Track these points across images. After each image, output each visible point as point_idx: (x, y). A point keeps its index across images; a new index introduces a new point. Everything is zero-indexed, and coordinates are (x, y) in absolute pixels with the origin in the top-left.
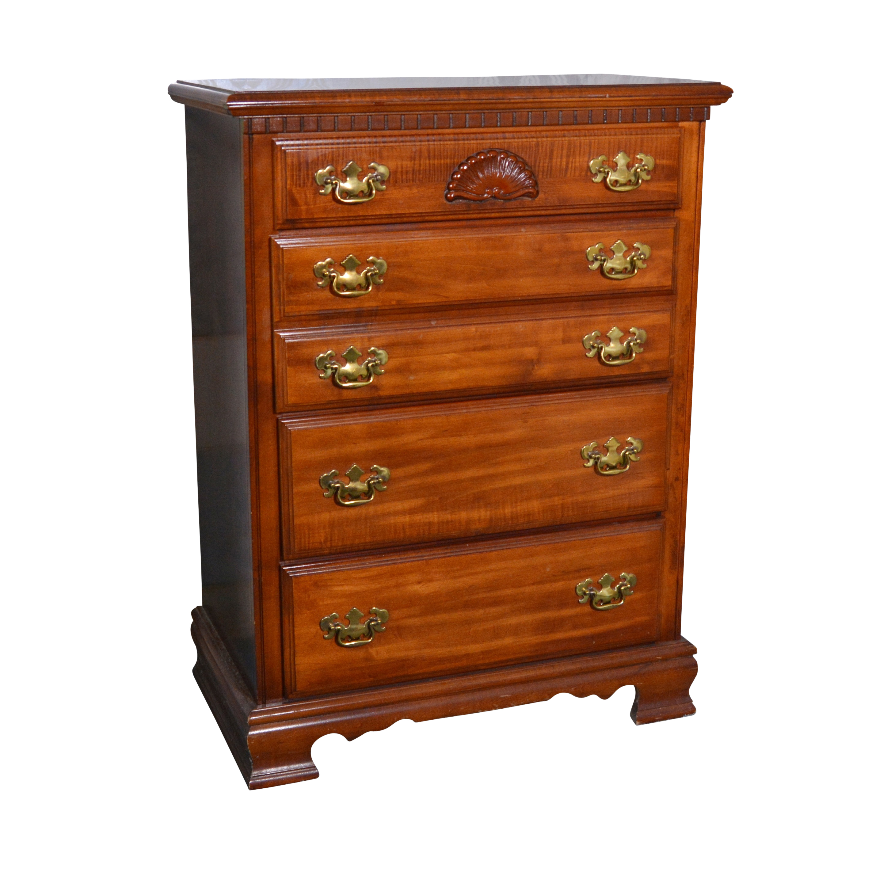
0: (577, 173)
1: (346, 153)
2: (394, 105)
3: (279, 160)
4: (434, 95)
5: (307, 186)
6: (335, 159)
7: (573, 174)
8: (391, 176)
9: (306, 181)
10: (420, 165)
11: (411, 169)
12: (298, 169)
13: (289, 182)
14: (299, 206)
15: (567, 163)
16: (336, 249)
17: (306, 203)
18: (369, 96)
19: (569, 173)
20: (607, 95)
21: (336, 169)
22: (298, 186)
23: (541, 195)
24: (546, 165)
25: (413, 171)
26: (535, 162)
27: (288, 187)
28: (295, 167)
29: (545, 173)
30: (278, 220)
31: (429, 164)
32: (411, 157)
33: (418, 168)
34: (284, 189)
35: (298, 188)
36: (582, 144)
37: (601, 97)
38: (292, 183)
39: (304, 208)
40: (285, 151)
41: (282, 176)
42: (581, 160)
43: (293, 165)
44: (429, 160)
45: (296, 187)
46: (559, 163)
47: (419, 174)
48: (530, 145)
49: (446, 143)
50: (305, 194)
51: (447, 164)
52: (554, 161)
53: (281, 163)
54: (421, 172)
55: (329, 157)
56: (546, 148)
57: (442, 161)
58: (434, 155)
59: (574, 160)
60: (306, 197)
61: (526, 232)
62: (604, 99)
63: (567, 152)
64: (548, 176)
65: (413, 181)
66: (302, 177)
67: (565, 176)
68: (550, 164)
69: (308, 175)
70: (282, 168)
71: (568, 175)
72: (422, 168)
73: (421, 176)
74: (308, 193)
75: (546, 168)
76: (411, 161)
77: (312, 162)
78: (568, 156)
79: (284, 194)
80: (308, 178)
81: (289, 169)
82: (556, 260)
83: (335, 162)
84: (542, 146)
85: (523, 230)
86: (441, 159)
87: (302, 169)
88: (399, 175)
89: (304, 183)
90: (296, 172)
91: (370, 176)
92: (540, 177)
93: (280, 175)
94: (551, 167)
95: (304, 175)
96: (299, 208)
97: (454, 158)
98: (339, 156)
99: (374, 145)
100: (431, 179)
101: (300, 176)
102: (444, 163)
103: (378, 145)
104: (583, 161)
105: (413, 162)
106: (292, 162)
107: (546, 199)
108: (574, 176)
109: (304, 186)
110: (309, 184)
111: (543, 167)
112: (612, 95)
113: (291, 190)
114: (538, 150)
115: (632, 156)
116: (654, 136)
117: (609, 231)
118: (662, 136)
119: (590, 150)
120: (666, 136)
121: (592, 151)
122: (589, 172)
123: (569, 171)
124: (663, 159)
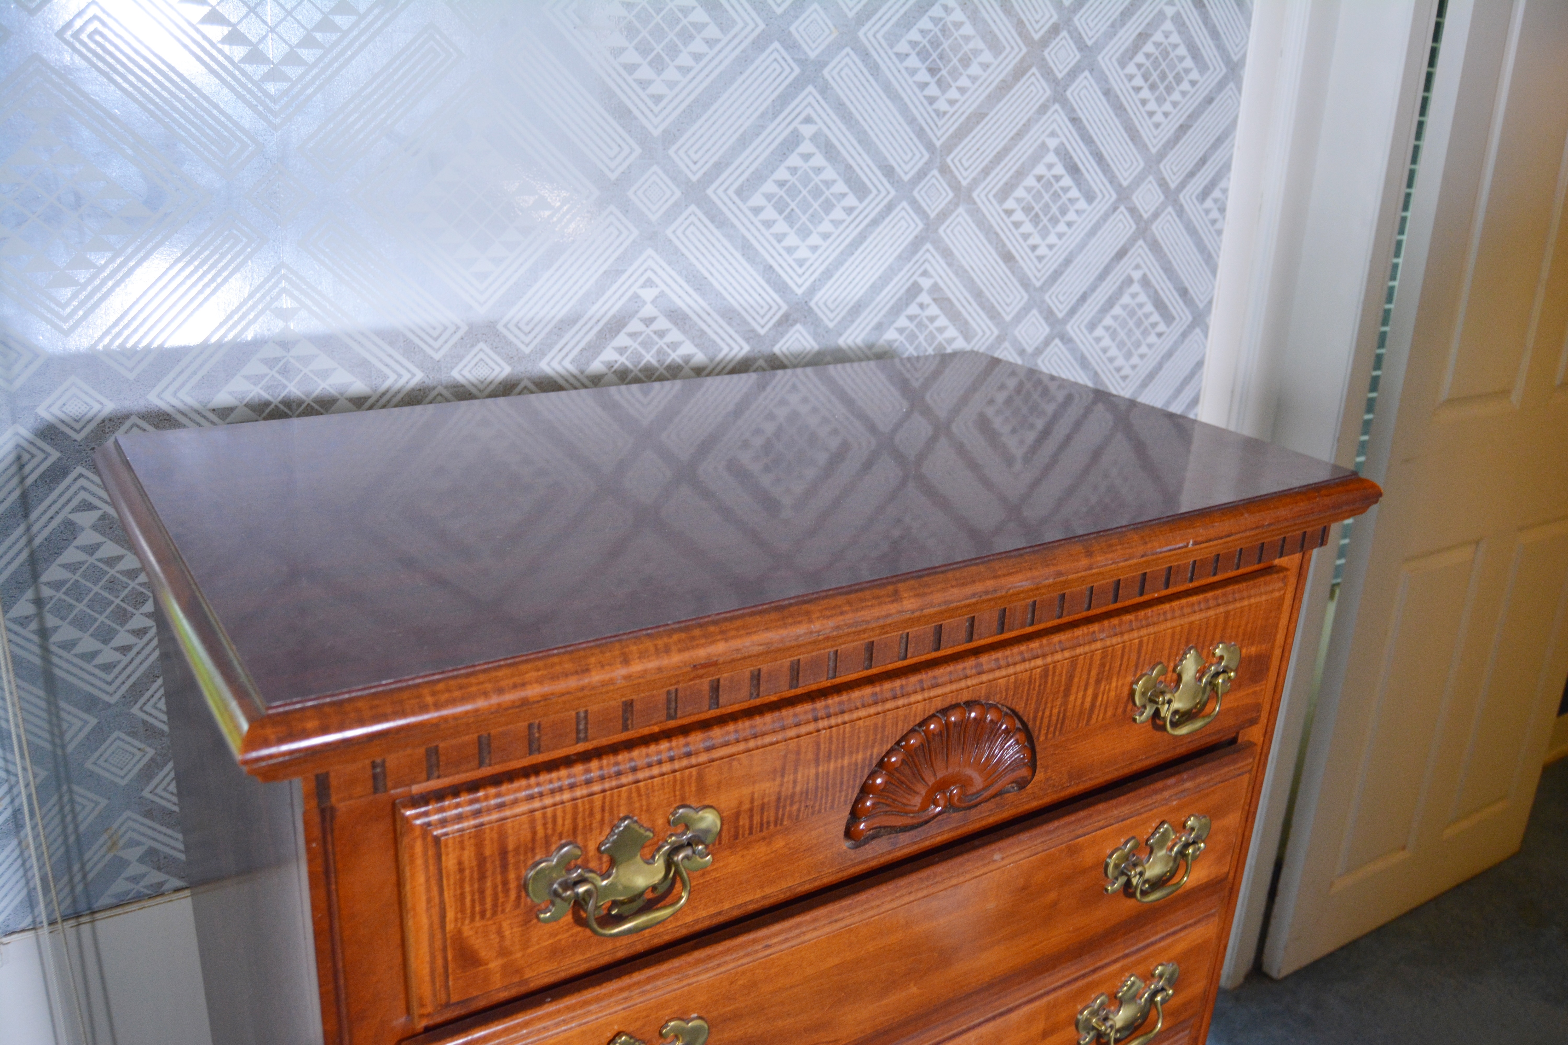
0: (1109, 713)
1: (611, 802)
2: (744, 658)
3: (419, 862)
4: (842, 613)
5: (503, 911)
6: (581, 825)
7: (1101, 715)
8: (725, 827)
9: (501, 900)
10: (795, 782)
11: (774, 798)
12: (476, 875)
13: (450, 915)
14: (481, 965)
15: (1095, 697)
17: (503, 952)
18: (680, 651)
19: (1094, 717)
20: (1191, 542)
21: (584, 849)
22: (478, 917)
23: (1040, 776)
24: (1055, 711)
25: (778, 800)
26: (1036, 711)
27: (450, 927)
28: (467, 872)
29: (1052, 729)
30: (422, 1005)
31: (817, 775)
32: (775, 771)
33: (790, 791)
34: (438, 936)
35: (478, 923)
36: (1127, 650)
37: (1179, 548)
38: (459, 915)
39: (495, 965)
40: (437, 840)
41: (429, 900)
42: (1120, 683)
43: (461, 870)
44: (817, 765)
45: (473, 918)
46: (1079, 701)
47: (791, 804)
48: (1030, 677)
49: (855, 715)
50: (500, 933)
51: (856, 764)
52: (1072, 698)
53: (427, 867)
54: (797, 798)
55: (563, 825)
56: (1061, 675)
57: (846, 761)
58: (830, 751)
59: (1107, 687)
60: (502, 937)
61: (1003, 859)
62: (1184, 550)
63: (1098, 674)
64: (1057, 733)
65: (776, 825)
66: (489, 892)
67: (1088, 723)
68: (1063, 709)
69: (505, 883)
70: (428, 880)
71: (1093, 721)
72: (798, 789)
73: (795, 807)
74: (505, 925)
75: (1054, 718)
76: (774, 780)
77: (517, 850)
78: (1098, 681)
79: (438, 944)
80: (506, 891)
81: (452, 881)
82: (1052, 896)
83: (579, 832)
84: (1054, 673)
85: (997, 856)
86: (843, 755)
87: (489, 873)
88: (744, 821)
89: (495, 905)
90: (472, 885)
91: (674, 842)
92: (1042, 738)
93: (424, 898)
94: (1065, 710)
95: (495, 887)
96: (481, 968)
97: (873, 747)
98: (591, 814)
99: (685, 762)
100: (817, 808)
101: (482, 892)
102: (850, 764)
103: (694, 760)
104: (1123, 685)
105: (778, 780)
106: (460, 863)
107: (1048, 779)
108: (1104, 719)
109: (494, 913)
110: (509, 907)
111: (1051, 715)
112: (1199, 539)
113: (460, 932)
114: (1046, 682)
115: (1205, 652)
116: (1246, 603)
117: (1151, 810)
118: (1258, 599)
119: (1138, 658)
120: (1264, 598)
121: (1141, 660)
122: (1131, 704)
123: (1096, 712)
124: (1253, 644)
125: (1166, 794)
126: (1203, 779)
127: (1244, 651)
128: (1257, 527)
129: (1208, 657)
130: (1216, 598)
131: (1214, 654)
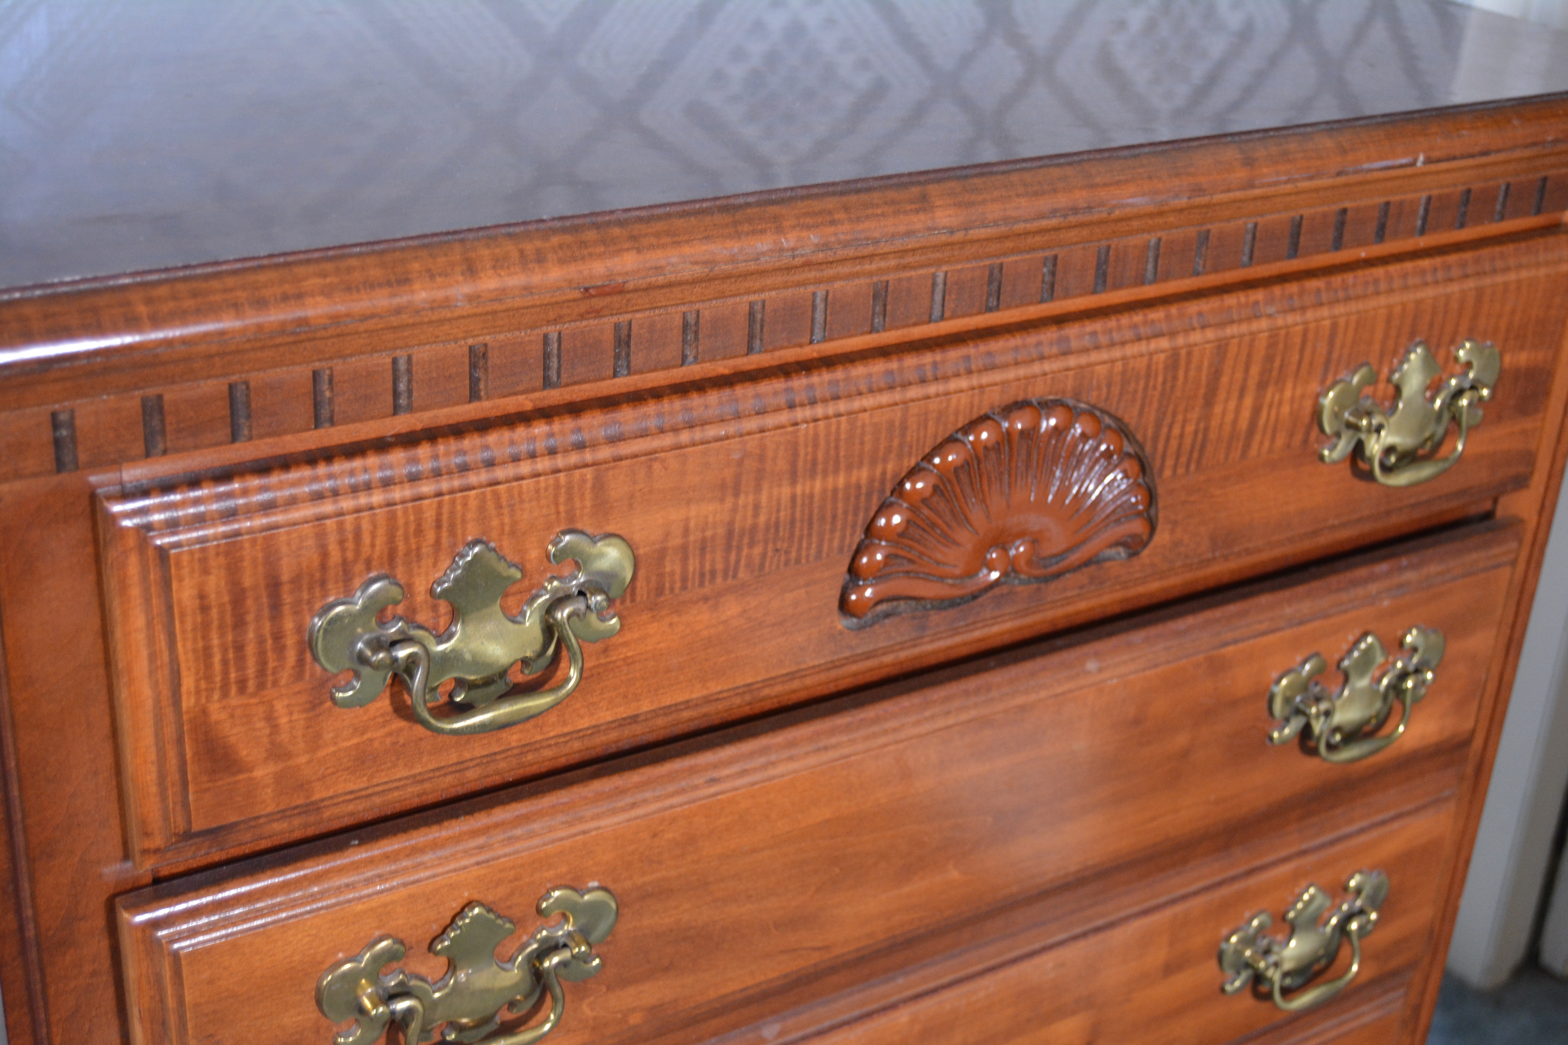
0: (1280, 441)
1: (452, 513)
2: (670, 285)
3: (135, 591)
4: (833, 223)
5: (275, 683)
6: (401, 547)
7: (1267, 444)
8: (642, 573)
9: (271, 665)
10: (757, 507)
11: (721, 531)
12: (229, 619)
13: (188, 682)
14: (240, 771)
15: (1256, 411)
16: (412, 898)
17: (277, 752)
18: (562, 262)
19: (1255, 446)
20: (1421, 158)
21: (407, 589)
22: (234, 690)
23: (1162, 537)
24: (1190, 428)
25: (730, 534)
26: (1158, 426)
27: (188, 702)
28: (214, 613)
29: (1183, 459)
30: (147, 834)
31: (793, 498)
32: (723, 486)
33: (749, 522)
34: (169, 712)
35: (234, 700)
36: (1311, 336)
37: (1402, 166)
38: (203, 685)
39: (263, 772)
40: (162, 553)
41: (153, 657)
42: (1299, 391)
43: (204, 609)
44: (794, 481)
45: (225, 694)
46: (1229, 418)
47: (751, 545)
48: (1149, 367)
49: (857, 404)
50: (270, 718)
51: (858, 487)
52: (1218, 409)
53: (147, 600)
54: (760, 536)
55: (373, 545)
56: (1199, 369)
57: (841, 480)
58: (814, 463)
59: (1277, 397)
60: (275, 728)
61: (1100, 670)
62: (1409, 171)
63: (1262, 372)
64: (1193, 467)
65: (725, 576)
66: (251, 650)
67: (1244, 454)
68: (1202, 426)
69: (278, 636)
70: (150, 625)
71: (1253, 452)
72: (762, 519)
73: (757, 550)
74: (280, 707)
75: (1188, 441)
76: (722, 500)
77: (296, 581)
78: (1262, 385)
79: (170, 731)
80: (280, 649)
81: (189, 626)
82: (1182, 739)
83: (399, 561)
84: (1188, 363)
85: (1091, 665)
86: (836, 471)
87: (250, 617)
88: (672, 566)
89: (261, 672)
90: (222, 636)
91: (555, 590)
92: (1167, 473)
93: (144, 653)
94: (1206, 430)
95: (261, 641)
96: (241, 777)
97: (885, 460)
98: (419, 531)
99: (574, 458)
100: (793, 555)
101: (239, 648)
102: (847, 486)
103: (588, 456)
104: (1303, 396)
105: (729, 501)
106: (202, 596)
107: (1176, 544)
108: (1270, 450)
109: (261, 686)
110: (285, 677)
111: (1182, 436)
112: (1436, 154)
113: (204, 712)
114: (1175, 378)
115: (1442, 353)
116: (1512, 276)
117: (1345, 611)
118: (1533, 273)
119: (1330, 352)
120: (1542, 272)
121: (1335, 355)
122: (1315, 432)
123: (1258, 437)
124: (1522, 348)
125: (1373, 588)
126: (1433, 568)
127: (1507, 359)
128: (1534, 144)
129: (1447, 360)
130: (1463, 265)
131: (1456, 359)
